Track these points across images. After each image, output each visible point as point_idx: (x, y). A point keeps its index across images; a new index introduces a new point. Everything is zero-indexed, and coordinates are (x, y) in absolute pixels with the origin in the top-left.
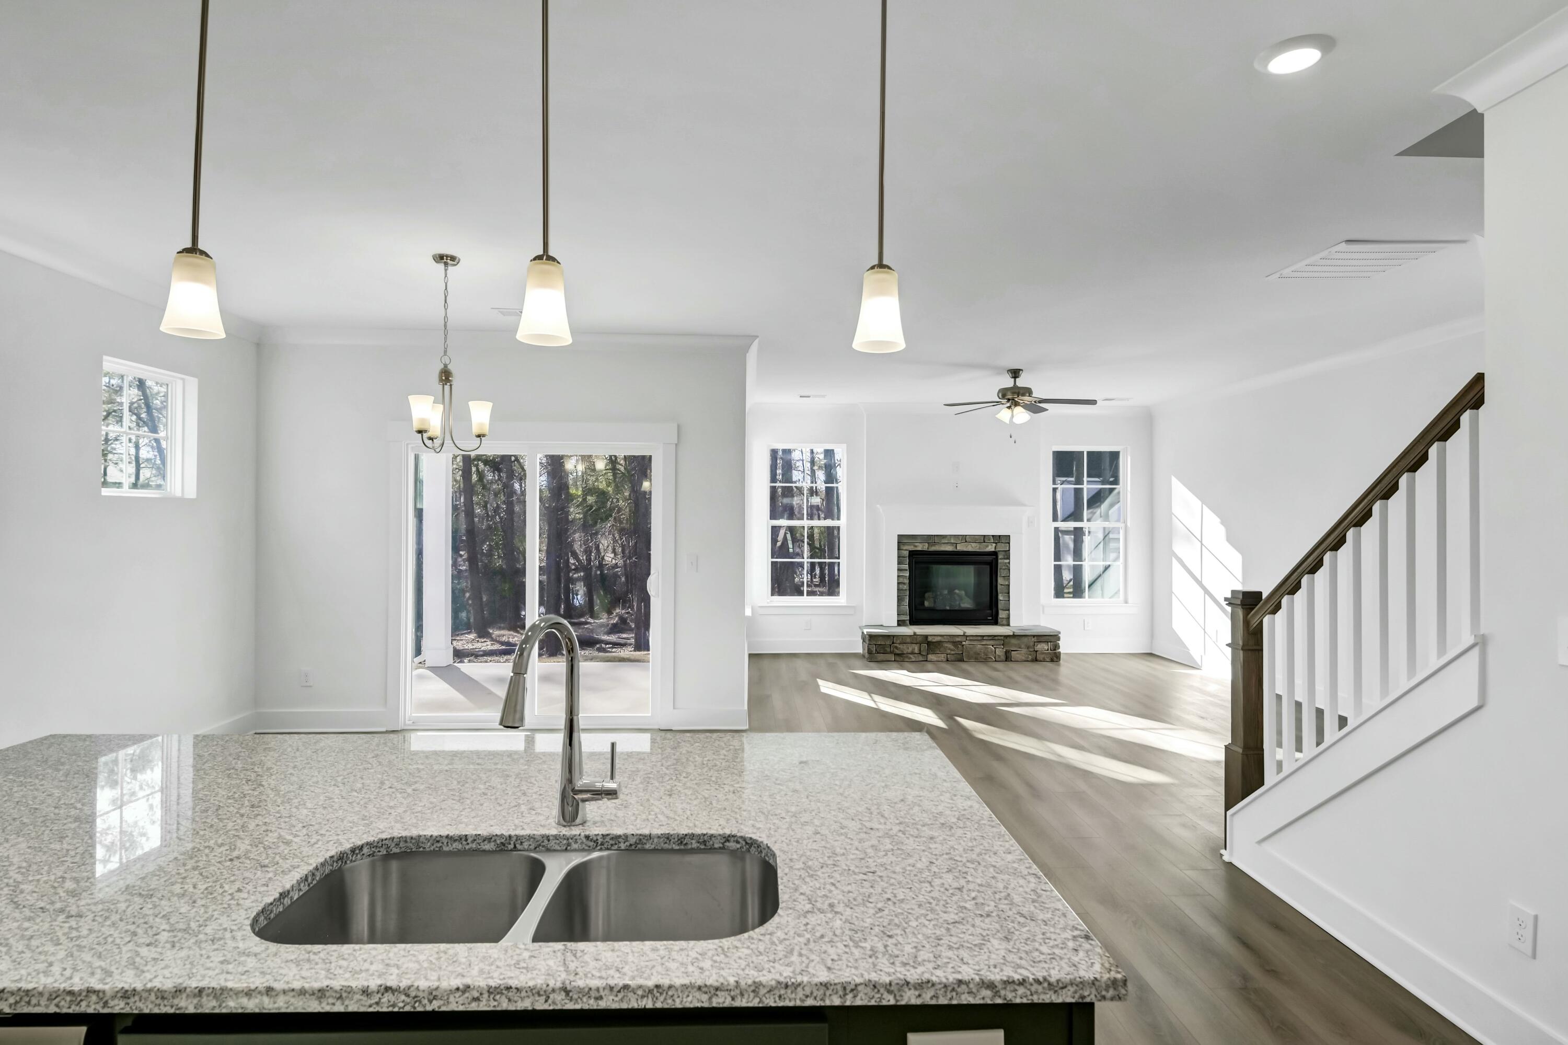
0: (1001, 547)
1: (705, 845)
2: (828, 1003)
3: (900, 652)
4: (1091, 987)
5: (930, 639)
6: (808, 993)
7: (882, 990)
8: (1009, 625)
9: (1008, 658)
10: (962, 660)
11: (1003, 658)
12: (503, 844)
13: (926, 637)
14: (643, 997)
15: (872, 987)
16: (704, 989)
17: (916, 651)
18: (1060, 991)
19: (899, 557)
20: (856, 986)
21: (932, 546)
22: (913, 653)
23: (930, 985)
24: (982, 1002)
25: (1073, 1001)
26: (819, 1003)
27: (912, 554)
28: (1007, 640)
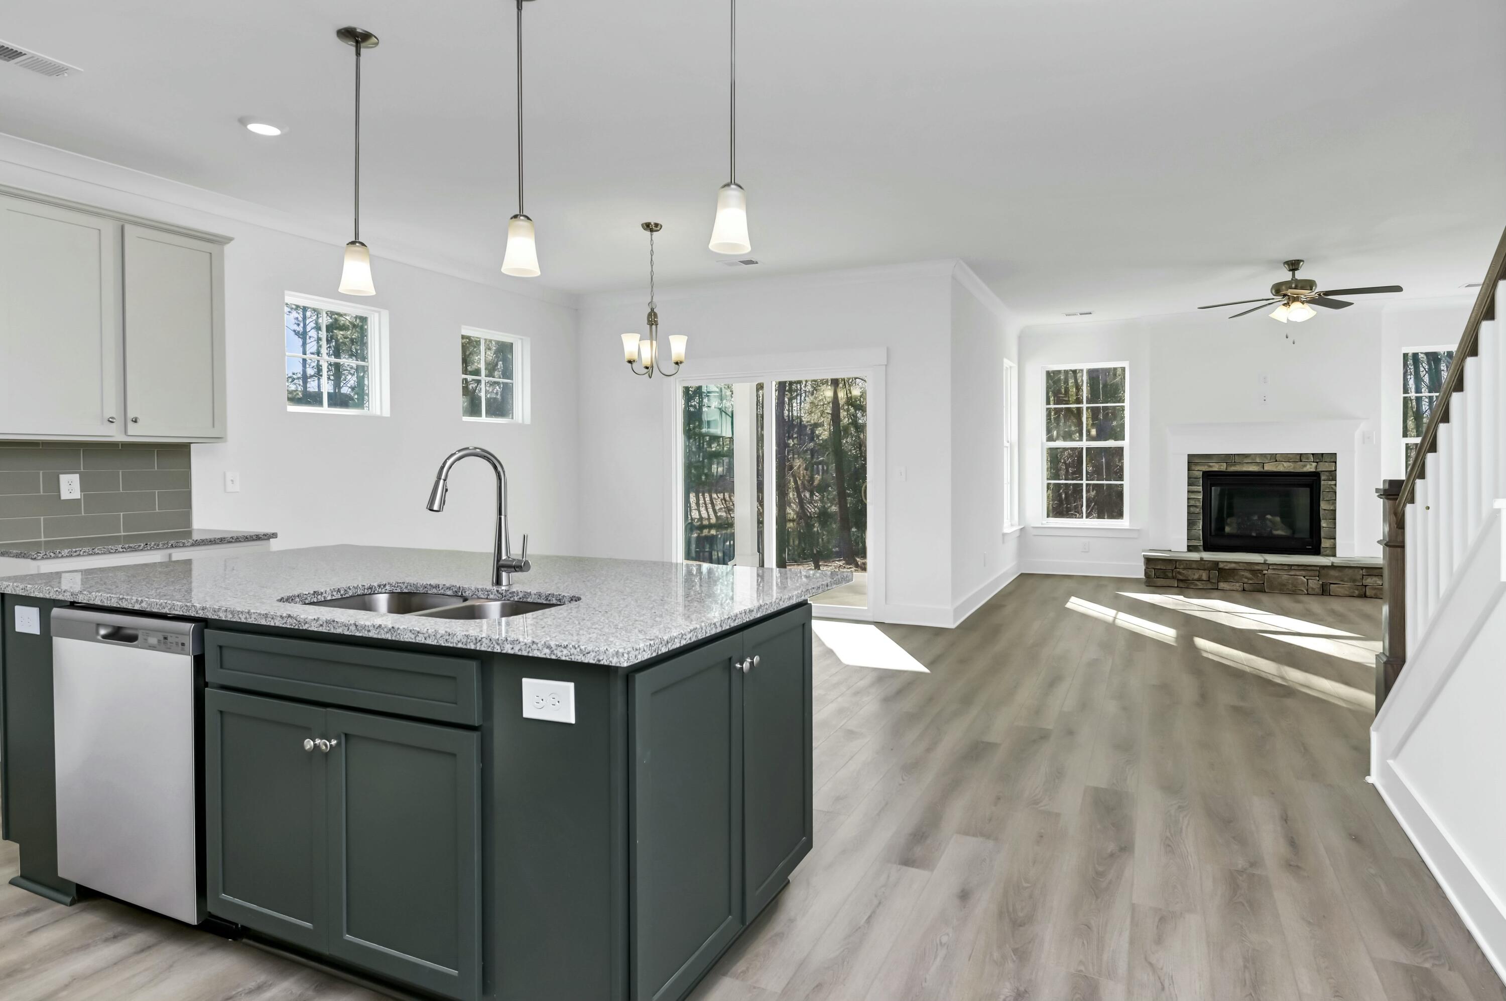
0: (1323, 467)
1: (560, 602)
2: (468, 647)
3: (1184, 578)
4: (604, 655)
5: (1221, 565)
6: (459, 640)
7: (494, 643)
8: (1334, 555)
9: (1324, 591)
10: (1262, 591)
11: (1318, 591)
12: (456, 592)
13: (1216, 563)
14: (387, 633)
15: (489, 640)
16: (413, 632)
17: (1204, 577)
18: (586, 655)
19: (1189, 478)
20: (482, 638)
21: (1231, 466)
22: (1199, 580)
23: (518, 642)
24: (544, 656)
25: (594, 662)
26: (464, 647)
27: (1207, 475)
28: (1323, 572)
